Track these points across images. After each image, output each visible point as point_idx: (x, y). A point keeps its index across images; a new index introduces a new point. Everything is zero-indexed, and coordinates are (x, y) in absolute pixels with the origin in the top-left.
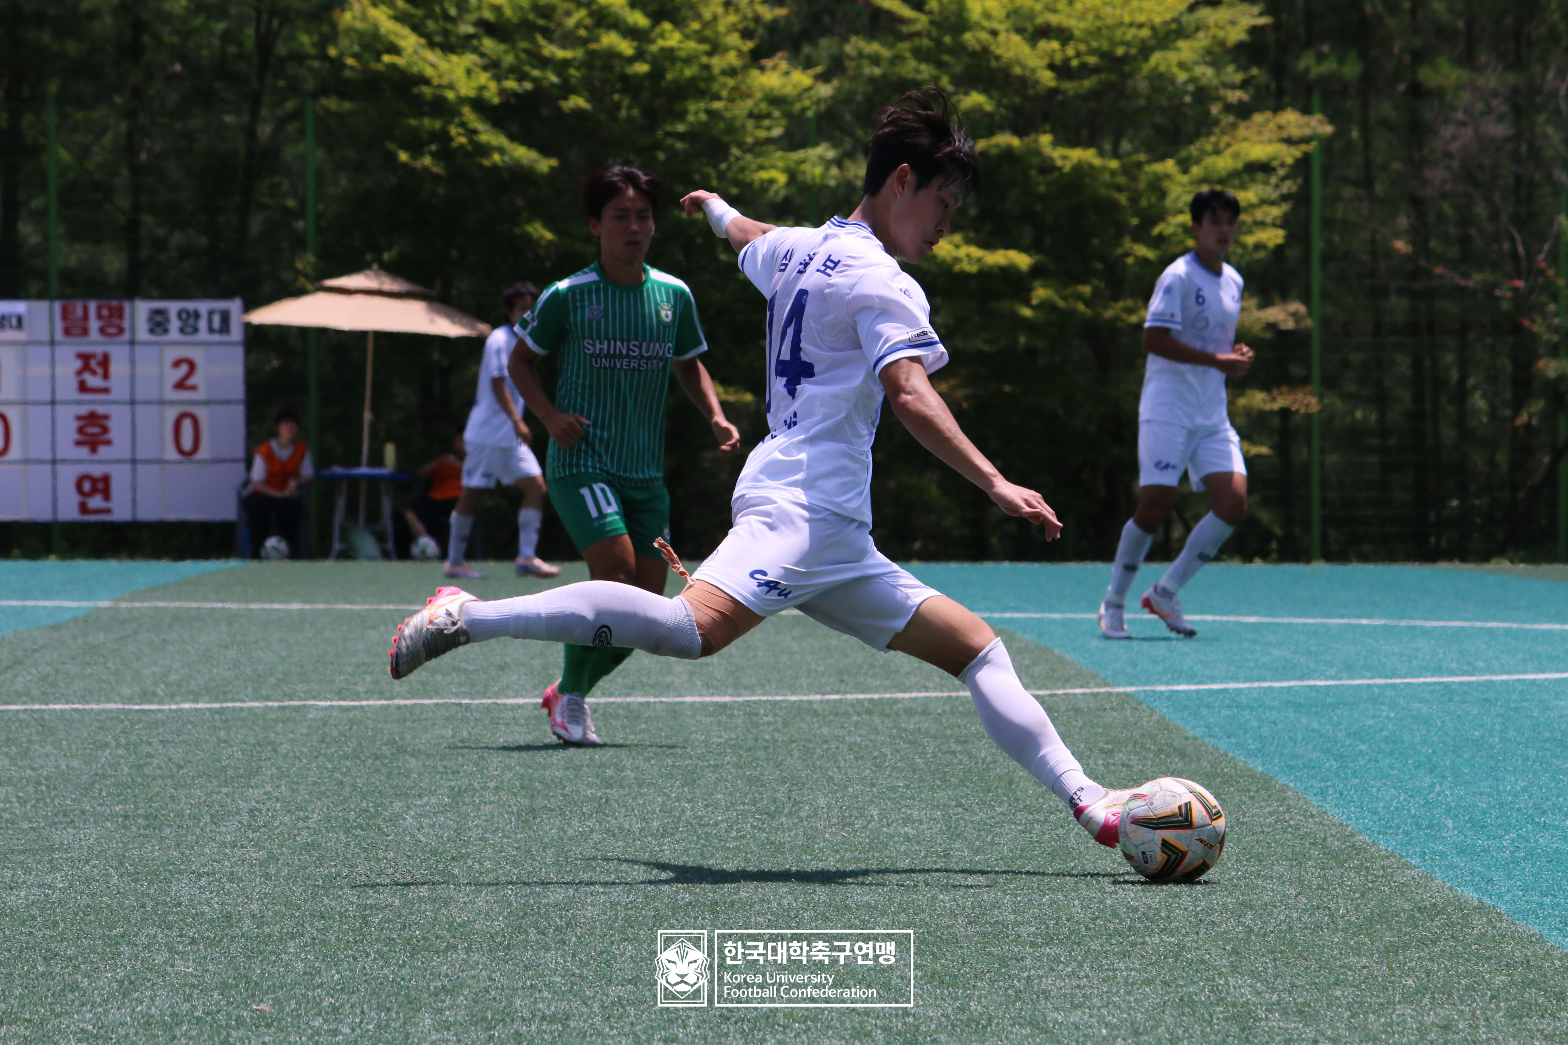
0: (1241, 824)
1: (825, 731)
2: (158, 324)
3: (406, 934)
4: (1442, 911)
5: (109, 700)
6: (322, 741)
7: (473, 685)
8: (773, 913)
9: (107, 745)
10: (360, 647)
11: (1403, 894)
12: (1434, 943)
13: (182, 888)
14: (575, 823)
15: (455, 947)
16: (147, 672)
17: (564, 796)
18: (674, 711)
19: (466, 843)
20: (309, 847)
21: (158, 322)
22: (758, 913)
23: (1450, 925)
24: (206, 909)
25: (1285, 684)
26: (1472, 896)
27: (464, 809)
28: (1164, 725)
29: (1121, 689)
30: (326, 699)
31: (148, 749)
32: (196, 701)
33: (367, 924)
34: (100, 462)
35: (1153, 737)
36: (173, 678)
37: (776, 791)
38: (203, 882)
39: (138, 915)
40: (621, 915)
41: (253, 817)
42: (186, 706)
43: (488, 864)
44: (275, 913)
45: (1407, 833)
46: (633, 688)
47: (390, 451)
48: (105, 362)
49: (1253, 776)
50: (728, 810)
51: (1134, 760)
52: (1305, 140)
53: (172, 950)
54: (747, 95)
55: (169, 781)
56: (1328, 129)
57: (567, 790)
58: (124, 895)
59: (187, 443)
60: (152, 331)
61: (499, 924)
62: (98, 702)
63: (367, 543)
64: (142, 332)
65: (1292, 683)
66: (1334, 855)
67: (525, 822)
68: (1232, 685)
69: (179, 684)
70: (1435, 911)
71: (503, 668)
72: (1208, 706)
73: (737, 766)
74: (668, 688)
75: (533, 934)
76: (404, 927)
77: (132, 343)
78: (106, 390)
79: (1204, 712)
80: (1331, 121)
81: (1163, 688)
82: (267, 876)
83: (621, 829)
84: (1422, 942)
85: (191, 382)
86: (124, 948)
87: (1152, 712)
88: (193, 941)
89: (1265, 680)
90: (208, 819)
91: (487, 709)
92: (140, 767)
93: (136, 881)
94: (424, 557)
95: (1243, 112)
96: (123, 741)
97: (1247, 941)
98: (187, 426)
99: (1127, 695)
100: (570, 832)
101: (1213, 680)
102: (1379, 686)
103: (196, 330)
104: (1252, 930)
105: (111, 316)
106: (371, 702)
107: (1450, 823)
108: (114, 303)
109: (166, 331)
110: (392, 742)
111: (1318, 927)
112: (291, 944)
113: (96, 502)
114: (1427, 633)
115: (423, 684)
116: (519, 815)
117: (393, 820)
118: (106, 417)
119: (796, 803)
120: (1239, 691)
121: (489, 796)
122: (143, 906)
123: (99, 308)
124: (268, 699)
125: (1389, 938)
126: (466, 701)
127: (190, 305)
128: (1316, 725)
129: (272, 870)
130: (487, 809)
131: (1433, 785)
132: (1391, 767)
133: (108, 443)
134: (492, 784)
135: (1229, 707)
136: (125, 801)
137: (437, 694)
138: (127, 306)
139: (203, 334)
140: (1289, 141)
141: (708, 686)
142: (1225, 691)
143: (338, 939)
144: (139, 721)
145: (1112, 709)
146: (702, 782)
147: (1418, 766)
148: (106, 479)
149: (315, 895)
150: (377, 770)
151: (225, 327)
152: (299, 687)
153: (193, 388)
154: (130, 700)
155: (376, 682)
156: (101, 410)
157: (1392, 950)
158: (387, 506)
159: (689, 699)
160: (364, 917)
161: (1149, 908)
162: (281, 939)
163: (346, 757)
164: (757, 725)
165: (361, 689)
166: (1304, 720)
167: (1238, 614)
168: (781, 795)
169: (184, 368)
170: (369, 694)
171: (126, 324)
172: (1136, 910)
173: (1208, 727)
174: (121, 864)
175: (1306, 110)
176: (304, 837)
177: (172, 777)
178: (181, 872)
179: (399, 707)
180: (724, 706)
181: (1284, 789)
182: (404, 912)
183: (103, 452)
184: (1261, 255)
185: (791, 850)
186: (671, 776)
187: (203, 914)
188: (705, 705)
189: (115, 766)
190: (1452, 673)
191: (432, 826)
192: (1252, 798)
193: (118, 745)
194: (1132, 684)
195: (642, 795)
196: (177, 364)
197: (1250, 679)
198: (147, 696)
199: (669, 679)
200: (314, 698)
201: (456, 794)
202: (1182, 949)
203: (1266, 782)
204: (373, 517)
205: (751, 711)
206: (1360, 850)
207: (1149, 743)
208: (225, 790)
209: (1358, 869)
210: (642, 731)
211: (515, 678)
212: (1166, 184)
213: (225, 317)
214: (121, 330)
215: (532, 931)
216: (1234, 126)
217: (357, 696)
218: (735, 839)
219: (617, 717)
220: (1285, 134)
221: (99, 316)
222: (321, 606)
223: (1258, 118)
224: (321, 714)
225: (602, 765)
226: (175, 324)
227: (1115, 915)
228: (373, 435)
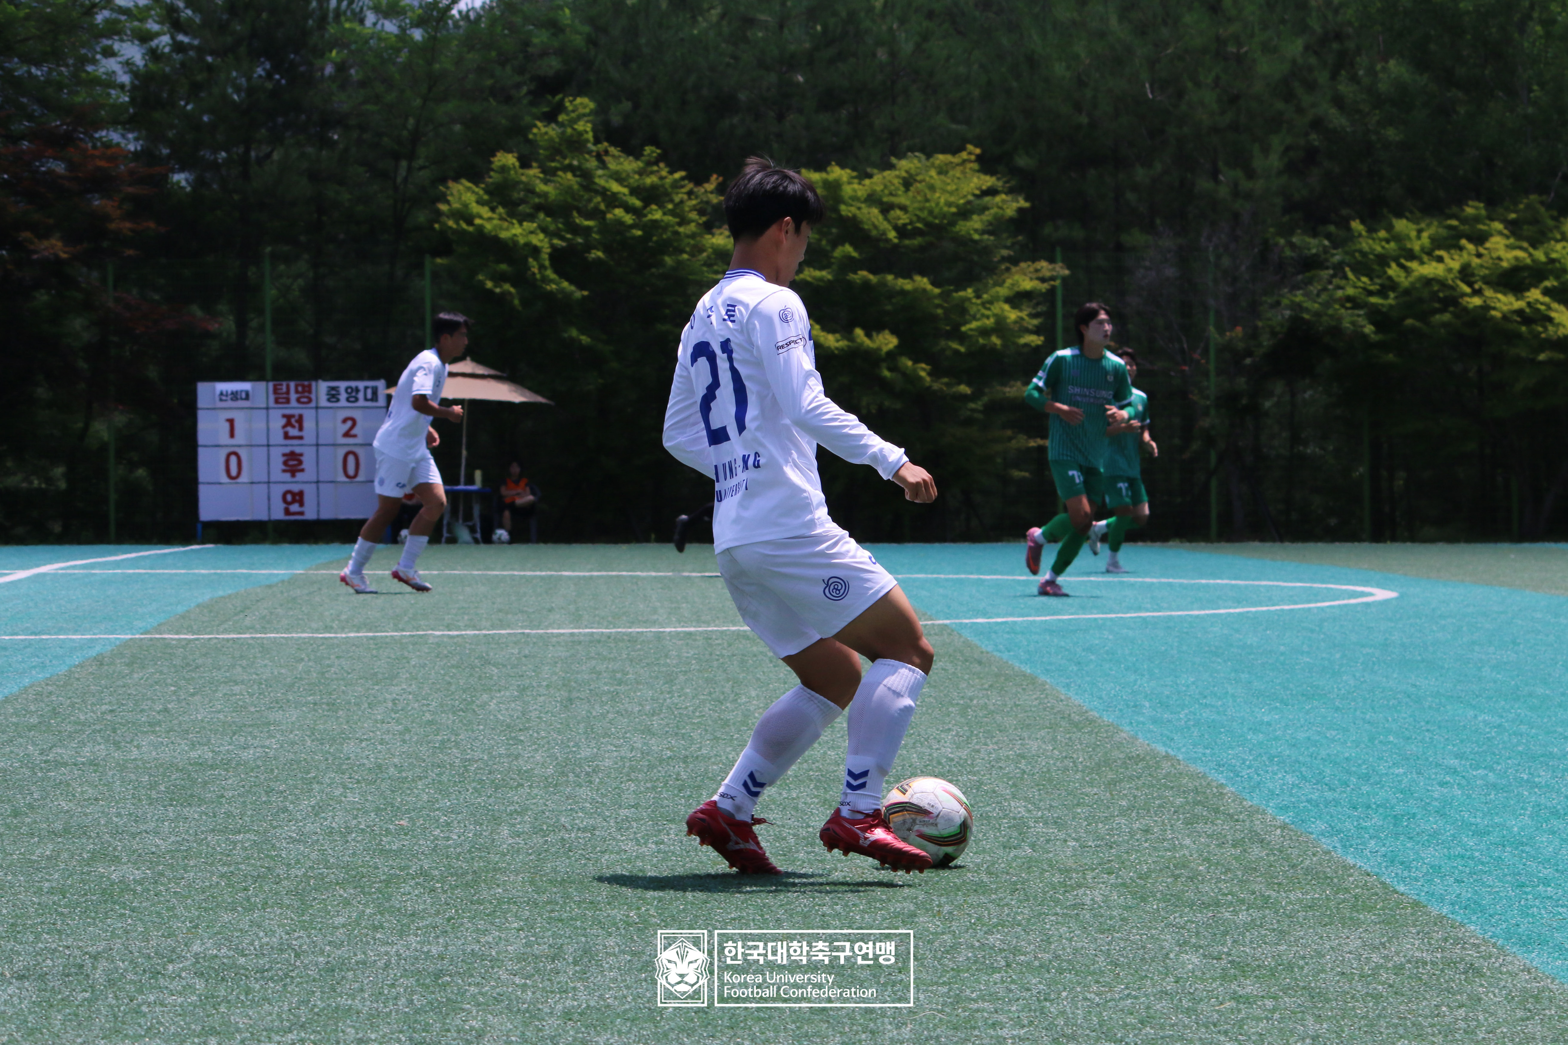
0: (1017, 705)
1: (755, 649)
2: (333, 396)
3: (492, 777)
4: (1143, 759)
5: (303, 632)
6: (437, 656)
7: (531, 621)
8: (723, 764)
9: (302, 660)
10: (461, 598)
11: (1118, 748)
12: (1138, 778)
13: (350, 748)
14: (597, 707)
15: (522, 785)
16: (327, 613)
17: (591, 690)
18: (659, 636)
19: (528, 721)
20: (430, 723)
21: (333, 395)
22: (714, 764)
23: (1148, 767)
24: (366, 761)
25: (1043, 618)
26: (1161, 749)
27: (526, 699)
28: (967, 644)
29: (941, 622)
30: (439, 630)
31: (328, 662)
32: (358, 631)
33: (467, 770)
34: (296, 482)
35: (961, 652)
36: (343, 617)
37: (723, 687)
38: (364, 744)
39: (323, 766)
40: (627, 764)
41: (395, 704)
42: (352, 635)
43: (543, 734)
44: (410, 764)
45: (1121, 710)
46: (633, 623)
47: (478, 474)
48: (300, 420)
49: (1024, 676)
50: (693, 698)
51: (949, 666)
52: (1053, 278)
53: (345, 787)
54: (701, 250)
55: (342, 682)
56: (1067, 272)
57: (592, 687)
58: (315, 753)
59: (351, 470)
60: (329, 400)
61: (550, 770)
62: (297, 632)
63: (464, 534)
64: (323, 402)
65: (1048, 618)
66: (1076, 725)
67: (566, 707)
68: (1010, 619)
69: (347, 621)
70: (1138, 759)
71: (550, 610)
72: (995, 632)
73: (699, 671)
74: (654, 623)
75: (571, 776)
76: (490, 773)
77: (317, 408)
78: (301, 438)
79: (993, 636)
80: (1068, 268)
81: (967, 621)
82: (404, 741)
83: (626, 711)
84: (1131, 778)
85: (353, 432)
86: (315, 786)
87: (960, 635)
88: (358, 782)
89: (1029, 615)
90: (366, 705)
91: (541, 636)
92: (323, 673)
93: (322, 744)
94: (500, 542)
95: (1014, 261)
96: (312, 657)
97: (1022, 779)
98: (351, 460)
99: (946, 625)
100: (594, 714)
101: (998, 616)
102: (1102, 619)
103: (357, 400)
104: (1025, 772)
105: (303, 392)
106: (468, 632)
107: (1147, 704)
108: (306, 383)
109: (338, 400)
110: (480, 658)
111: (1066, 769)
112: (420, 783)
113: (295, 508)
114: (1132, 585)
115: (500, 620)
116: (561, 702)
117: (483, 706)
118: (301, 455)
119: (737, 694)
120: (1015, 623)
121: (543, 691)
122: (327, 760)
123: (296, 386)
124: (403, 630)
125: (1111, 776)
126: (527, 631)
127: (353, 384)
128: (1063, 644)
129: (407, 737)
130: (542, 698)
131: (1136, 681)
132: (1111, 669)
133: (302, 470)
134: (545, 683)
135: (1008, 633)
136: (314, 694)
137: (509, 626)
138: (314, 384)
139: (361, 403)
140: (1043, 280)
141: (679, 621)
142: (1006, 623)
143: (449, 781)
144: (323, 644)
145: (936, 634)
146: (677, 682)
147: (1127, 669)
148: (301, 494)
149: (434, 753)
150: (471, 675)
151: (375, 397)
152: (422, 623)
153: (355, 436)
154: (317, 631)
155: (471, 620)
156: (298, 450)
157: (1114, 782)
158: (476, 511)
159: (668, 630)
160: (465, 766)
161: (960, 758)
162: (413, 780)
163: (453, 666)
164: (710, 645)
165: (460, 624)
166: (1055, 640)
167: (1013, 574)
168: (727, 690)
169: (349, 423)
170: (467, 627)
171: (313, 396)
172: (952, 760)
173: (996, 645)
174: (313, 734)
175: (1052, 260)
176: (428, 716)
177: (343, 679)
178: (349, 739)
179: (485, 635)
180: (690, 634)
181: (1044, 684)
182: (490, 763)
183: (299, 476)
184: (1026, 350)
185: (734, 724)
186: (657, 678)
187: (364, 765)
188: (678, 633)
189: (308, 672)
190: (1147, 610)
191: (507, 709)
192: (1024, 689)
193: (309, 660)
194: (947, 618)
195: (640, 690)
196: (345, 421)
197: (1023, 616)
198: (328, 629)
199: (655, 617)
200: (432, 629)
201: (522, 690)
202: (982, 784)
203: (1032, 680)
204: (468, 517)
205: (708, 637)
206: (1091, 722)
207: (958, 655)
208: (377, 687)
209: (1090, 733)
210: (639, 650)
211: (558, 616)
212: (967, 304)
213: (375, 391)
214: (310, 400)
215: (571, 775)
216: (1008, 270)
217: (458, 628)
218: (699, 717)
219: (623, 640)
220: (1040, 275)
221: (297, 392)
222: (435, 572)
223: (1023, 265)
224: (437, 640)
225: (614, 671)
226: (343, 396)
227: (939, 763)
228: (468, 465)
